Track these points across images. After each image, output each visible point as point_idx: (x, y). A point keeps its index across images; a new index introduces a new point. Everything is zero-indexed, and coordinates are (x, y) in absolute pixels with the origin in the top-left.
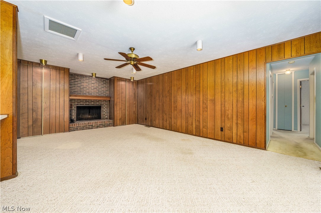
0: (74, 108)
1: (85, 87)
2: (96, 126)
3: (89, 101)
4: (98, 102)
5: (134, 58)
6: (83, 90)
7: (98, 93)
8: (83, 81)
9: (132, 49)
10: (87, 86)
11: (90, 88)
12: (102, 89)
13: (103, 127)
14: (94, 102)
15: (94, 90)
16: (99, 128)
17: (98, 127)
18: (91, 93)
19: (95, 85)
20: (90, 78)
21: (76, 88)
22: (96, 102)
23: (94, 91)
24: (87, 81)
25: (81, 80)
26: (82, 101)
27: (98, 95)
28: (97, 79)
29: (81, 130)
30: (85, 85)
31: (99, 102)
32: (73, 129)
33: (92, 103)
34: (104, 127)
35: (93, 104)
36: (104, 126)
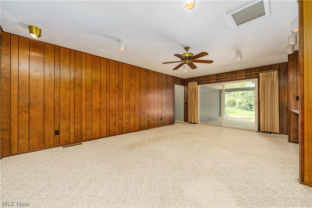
5: (189, 57)
9: (187, 48)
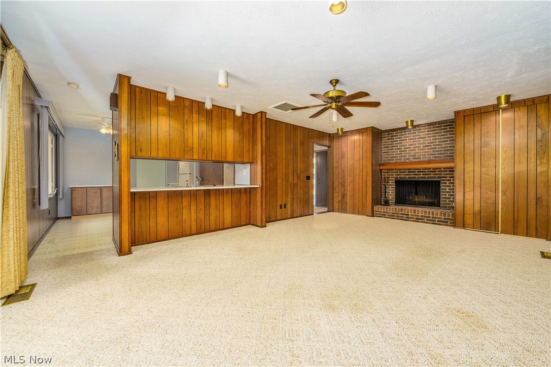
0: (392, 182)
1: (408, 148)
2: (415, 217)
3: (415, 172)
4: (432, 172)
6: (404, 154)
7: (432, 154)
8: (404, 137)
9: (334, 81)
10: (412, 145)
11: (416, 147)
12: (441, 145)
13: (430, 223)
14: (425, 172)
15: (424, 149)
16: (421, 222)
17: (418, 220)
18: (418, 155)
19: (427, 140)
20: (416, 130)
21: (394, 152)
22: (428, 172)
23: (425, 152)
24: (411, 136)
25: (401, 138)
26: (403, 172)
27: (432, 157)
28: (431, 128)
29: (390, 218)
30: (407, 143)
31: (435, 172)
32: (379, 214)
33: (420, 175)
34: (432, 223)
35: (422, 177)
36: (432, 220)
